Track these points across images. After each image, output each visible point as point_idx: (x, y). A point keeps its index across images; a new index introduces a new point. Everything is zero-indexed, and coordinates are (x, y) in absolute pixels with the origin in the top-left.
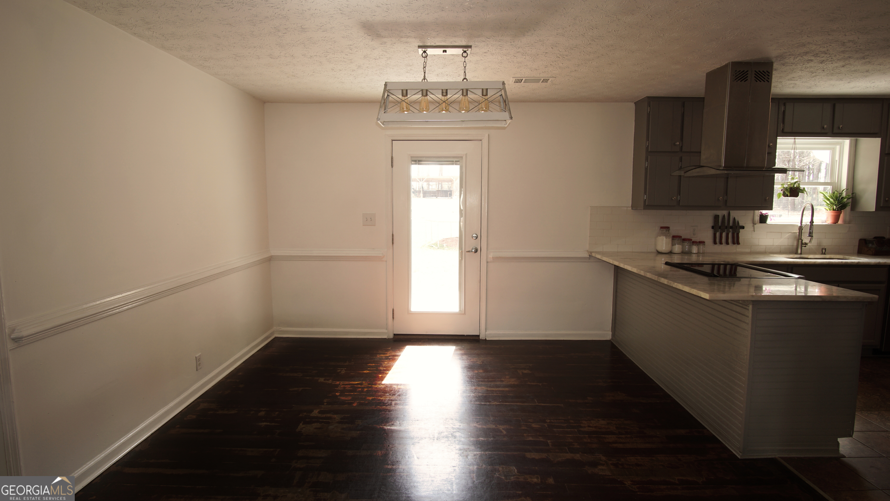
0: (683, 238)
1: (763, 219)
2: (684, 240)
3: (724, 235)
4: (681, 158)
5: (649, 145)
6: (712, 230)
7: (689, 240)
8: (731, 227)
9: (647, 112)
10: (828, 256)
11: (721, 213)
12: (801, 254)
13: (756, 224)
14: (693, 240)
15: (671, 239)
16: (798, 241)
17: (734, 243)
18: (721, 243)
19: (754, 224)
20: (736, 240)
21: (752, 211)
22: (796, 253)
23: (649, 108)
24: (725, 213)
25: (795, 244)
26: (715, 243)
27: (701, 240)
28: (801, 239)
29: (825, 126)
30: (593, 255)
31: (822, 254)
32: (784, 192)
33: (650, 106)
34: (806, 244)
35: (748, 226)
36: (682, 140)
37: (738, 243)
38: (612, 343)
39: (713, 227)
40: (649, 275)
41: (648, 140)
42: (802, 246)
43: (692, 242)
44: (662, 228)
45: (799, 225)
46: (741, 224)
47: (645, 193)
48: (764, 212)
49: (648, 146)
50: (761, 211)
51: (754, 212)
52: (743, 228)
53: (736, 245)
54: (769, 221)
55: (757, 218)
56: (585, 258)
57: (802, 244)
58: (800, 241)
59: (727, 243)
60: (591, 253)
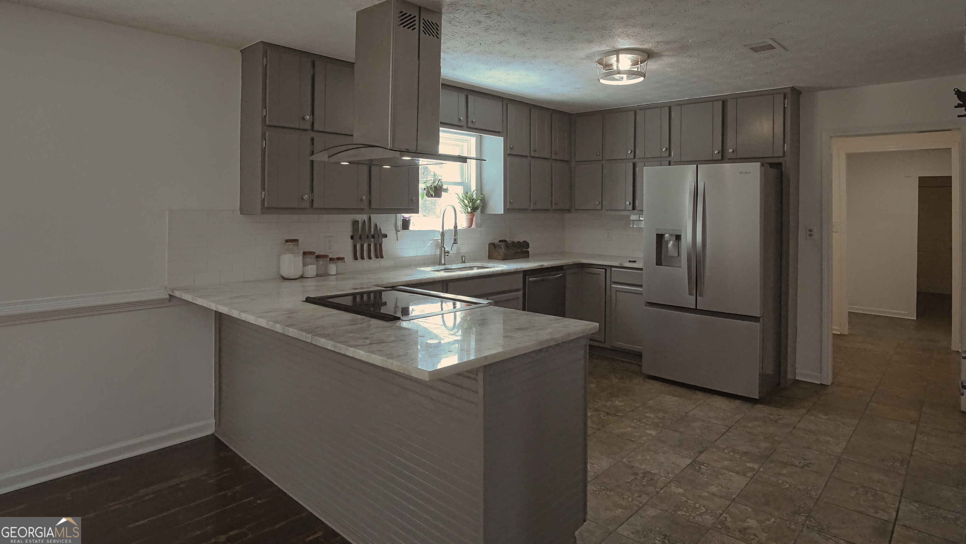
0: (316, 254)
1: (406, 224)
2: (318, 257)
3: (365, 246)
4: (312, 139)
5: (266, 114)
6: (351, 241)
7: (325, 256)
8: (373, 237)
9: (263, 64)
10: (468, 265)
11: (361, 217)
12: (445, 264)
13: (399, 231)
14: (330, 257)
15: (301, 258)
16: (441, 250)
17: (377, 257)
18: (362, 258)
19: (397, 231)
20: (379, 253)
21: (394, 215)
22: (440, 264)
23: (265, 59)
24: (365, 217)
25: (438, 252)
26: (356, 258)
27: (339, 256)
28: (444, 247)
29: (462, 118)
30: (177, 294)
31: (464, 262)
32: (428, 192)
33: (266, 57)
34: (448, 252)
35: (391, 234)
36: (313, 113)
37: (382, 257)
38: (217, 438)
39: (352, 237)
40: (292, 332)
41: (265, 108)
42: (445, 255)
43: (328, 259)
44: (287, 241)
45: (441, 230)
46: (383, 232)
47: (263, 189)
48: (406, 215)
49: (265, 117)
50: (403, 215)
51: (396, 216)
52: (386, 236)
53: (380, 259)
54: (411, 227)
55: (400, 223)
56: (161, 301)
57: (445, 253)
58: (443, 249)
59: (370, 258)
60: (173, 290)
